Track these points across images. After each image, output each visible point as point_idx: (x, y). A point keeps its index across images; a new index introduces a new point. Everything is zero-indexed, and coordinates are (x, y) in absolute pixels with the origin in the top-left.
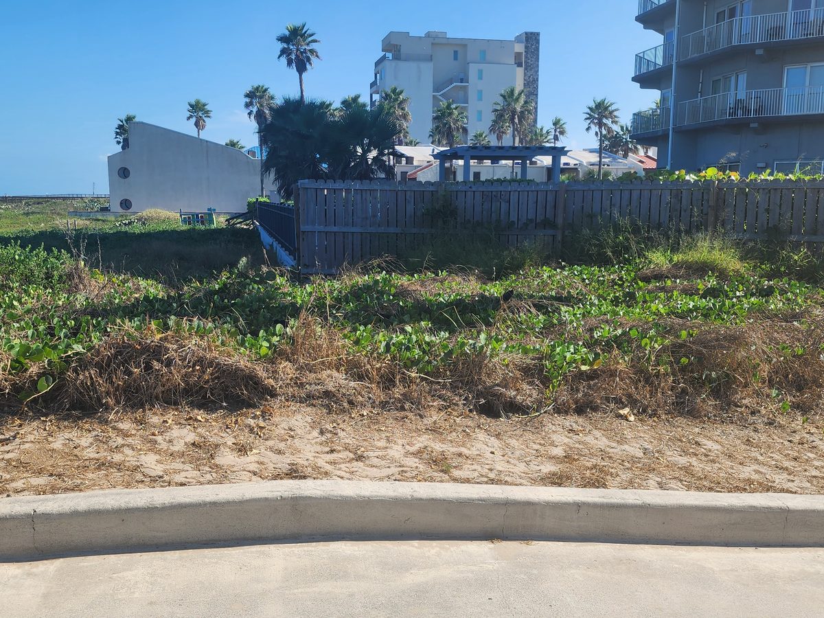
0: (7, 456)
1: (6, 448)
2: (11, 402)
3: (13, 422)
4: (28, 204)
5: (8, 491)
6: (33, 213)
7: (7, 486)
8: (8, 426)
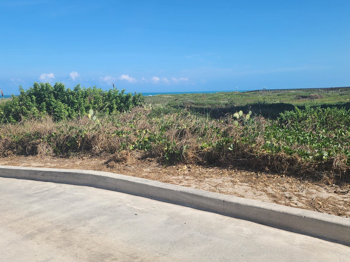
0: (345, 200)
1: (345, 196)
2: (346, 177)
3: (347, 186)
4: (341, 91)
5: (347, 215)
6: (343, 94)
7: (346, 212)
8: (345, 187)
